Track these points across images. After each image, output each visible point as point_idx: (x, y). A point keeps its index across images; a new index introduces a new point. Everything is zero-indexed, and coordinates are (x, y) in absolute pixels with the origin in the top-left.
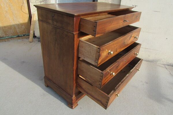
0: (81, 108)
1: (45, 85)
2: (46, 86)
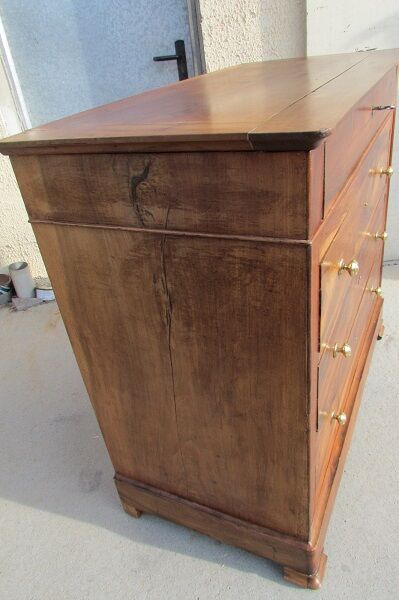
0: (344, 568)
1: (128, 512)
2: (132, 515)
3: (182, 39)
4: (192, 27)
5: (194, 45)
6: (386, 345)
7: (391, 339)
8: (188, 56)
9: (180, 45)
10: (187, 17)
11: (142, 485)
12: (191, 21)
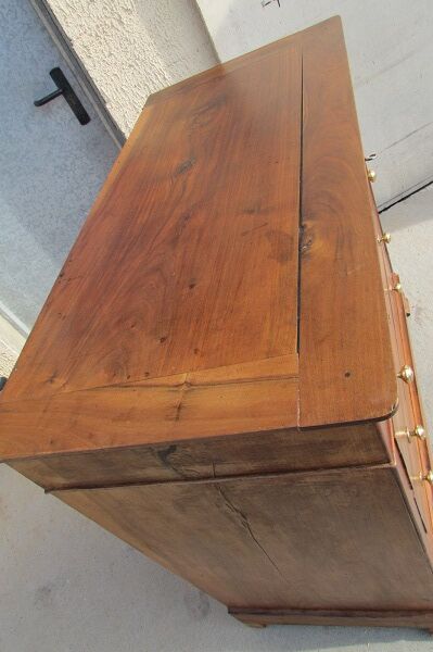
3: (55, 66)
4: (61, 48)
5: (73, 68)
6: (417, 319)
7: (419, 310)
8: (72, 81)
9: (56, 74)
10: (50, 38)
11: (261, 611)
12: (56, 41)
